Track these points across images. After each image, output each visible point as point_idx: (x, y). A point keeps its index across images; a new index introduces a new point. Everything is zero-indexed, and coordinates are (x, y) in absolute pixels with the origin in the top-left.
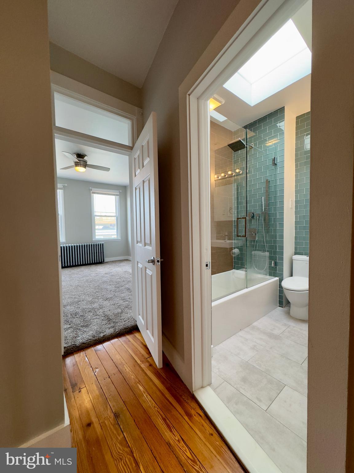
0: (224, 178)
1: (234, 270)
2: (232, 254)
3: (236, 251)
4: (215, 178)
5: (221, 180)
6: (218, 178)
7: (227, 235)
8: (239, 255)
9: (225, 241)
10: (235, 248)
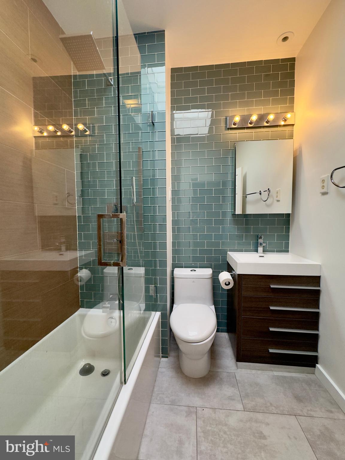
0: (53, 136)
1: (81, 309)
2: (76, 282)
3: (84, 274)
4: (34, 131)
5: (47, 140)
6: (41, 132)
7: (64, 242)
8: (90, 280)
9: (61, 253)
10: (81, 269)
